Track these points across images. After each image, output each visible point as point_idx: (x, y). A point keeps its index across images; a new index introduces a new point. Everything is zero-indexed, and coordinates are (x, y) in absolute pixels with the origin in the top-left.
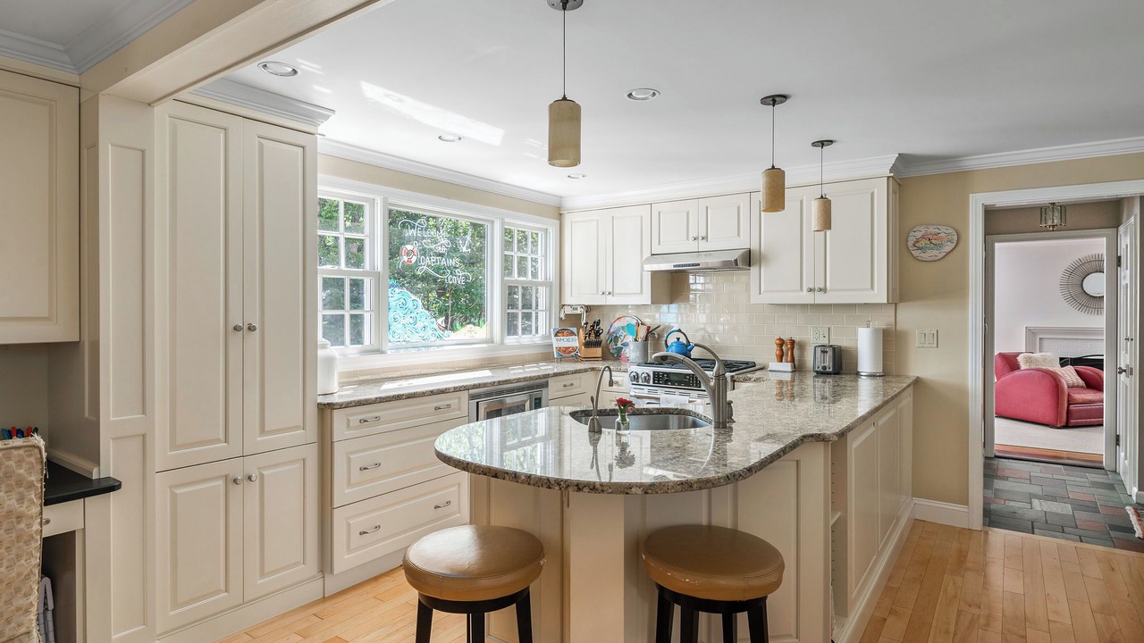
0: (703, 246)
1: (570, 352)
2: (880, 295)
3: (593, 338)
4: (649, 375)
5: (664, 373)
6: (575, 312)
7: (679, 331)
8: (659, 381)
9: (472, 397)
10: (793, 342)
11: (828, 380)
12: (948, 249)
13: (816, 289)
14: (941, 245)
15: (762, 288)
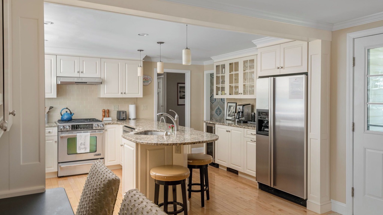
0: (82, 75)
2: (141, 95)
4: (70, 127)
5: (77, 125)
7: (67, 108)
8: (73, 128)
10: (109, 111)
12: (149, 82)
13: (123, 93)
14: (148, 81)
15: (105, 92)
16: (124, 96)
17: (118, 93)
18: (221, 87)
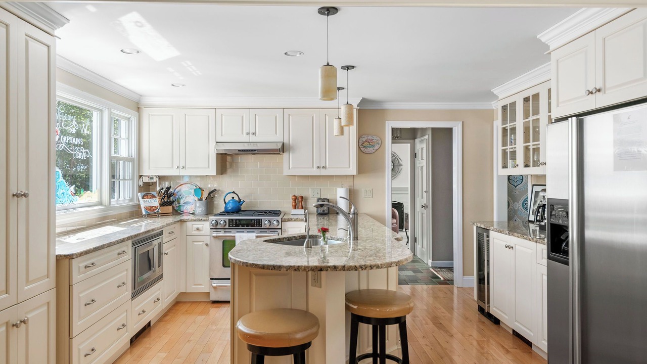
0: (253, 139)
1: (154, 210)
2: (353, 170)
3: (166, 199)
4: (225, 222)
5: (237, 220)
6: (152, 181)
7: (234, 192)
8: (233, 225)
9: (133, 245)
10: (302, 197)
11: (325, 218)
12: (377, 148)
13: (321, 167)
14: (373, 146)
15: (291, 165)
16: (323, 172)
17: (313, 167)
18: (511, 152)
